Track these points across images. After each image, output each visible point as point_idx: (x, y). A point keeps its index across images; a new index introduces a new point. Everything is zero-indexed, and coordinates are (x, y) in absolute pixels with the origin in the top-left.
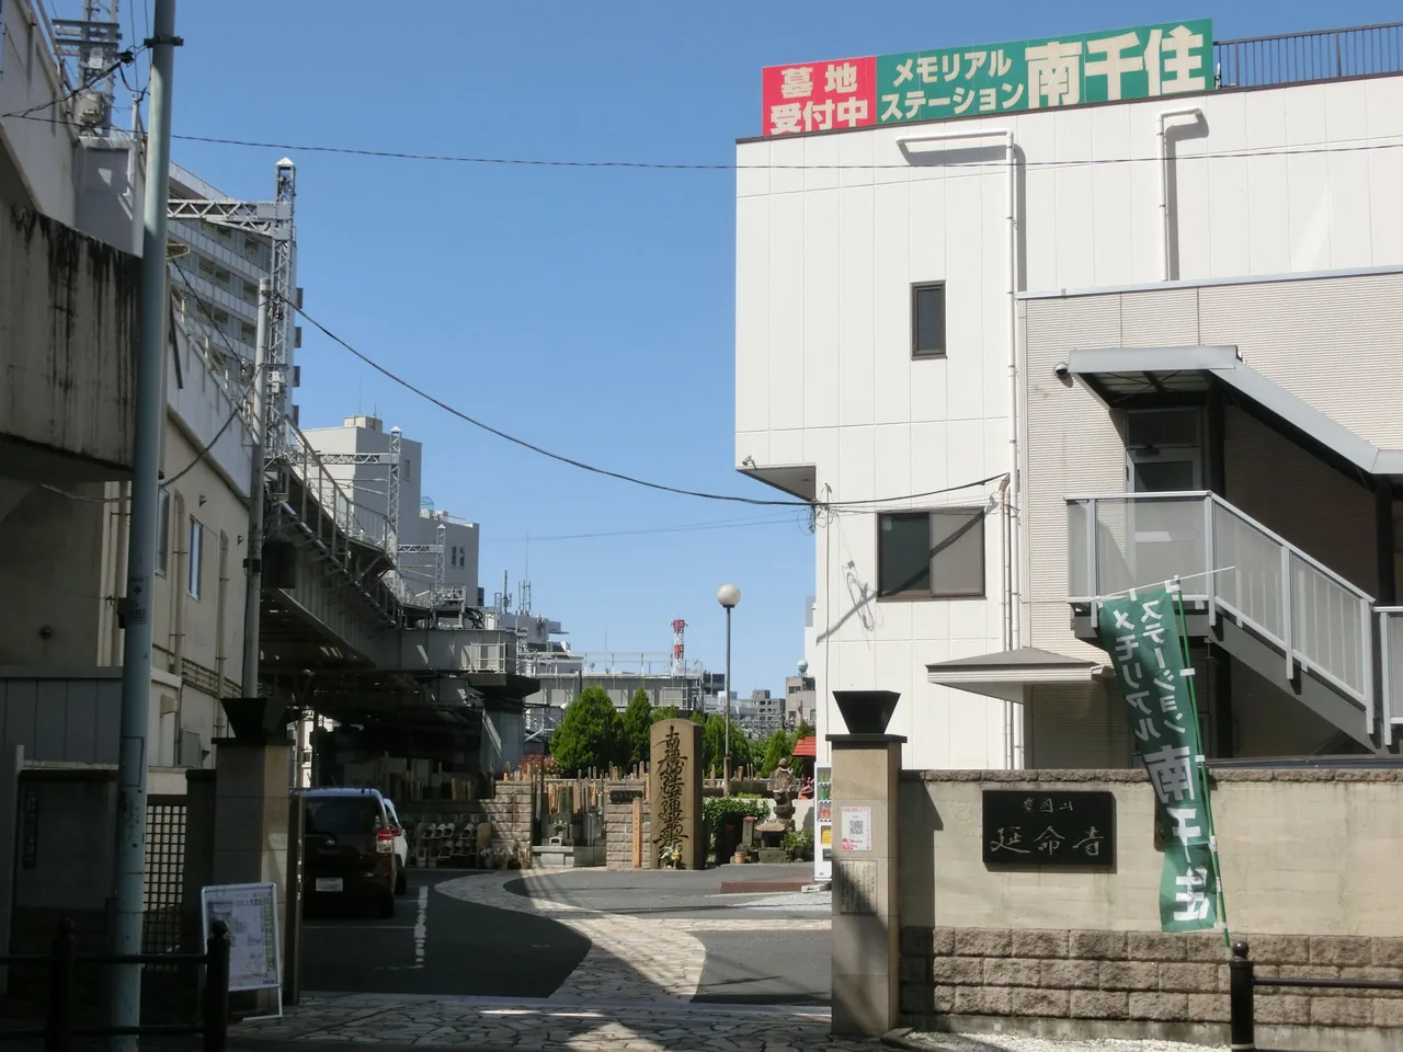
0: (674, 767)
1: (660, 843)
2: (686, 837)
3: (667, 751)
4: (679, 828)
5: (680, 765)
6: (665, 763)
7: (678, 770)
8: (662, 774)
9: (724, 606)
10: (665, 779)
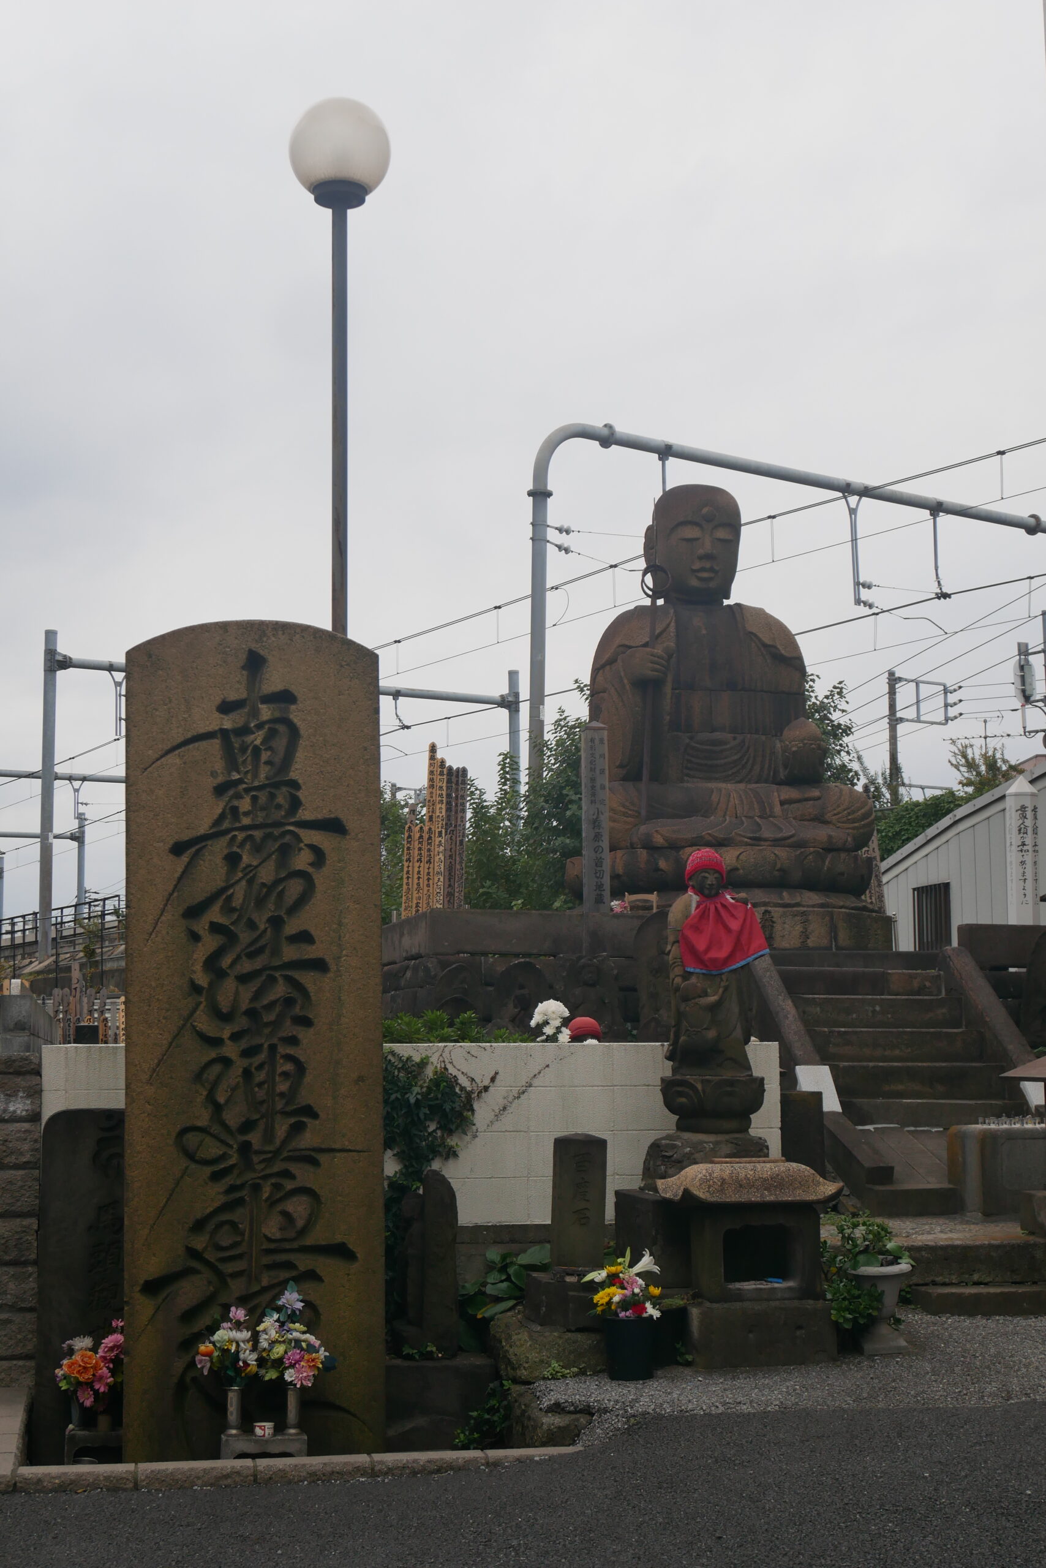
0: (267, 874)
1: (189, 1292)
2: (342, 1252)
3: (220, 790)
4: (298, 1207)
5: (302, 860)
6: (218, 848)
7: (295, 888)
8: (193, 912)
9: (321, 200)
10: (210, 943)
